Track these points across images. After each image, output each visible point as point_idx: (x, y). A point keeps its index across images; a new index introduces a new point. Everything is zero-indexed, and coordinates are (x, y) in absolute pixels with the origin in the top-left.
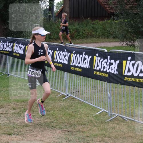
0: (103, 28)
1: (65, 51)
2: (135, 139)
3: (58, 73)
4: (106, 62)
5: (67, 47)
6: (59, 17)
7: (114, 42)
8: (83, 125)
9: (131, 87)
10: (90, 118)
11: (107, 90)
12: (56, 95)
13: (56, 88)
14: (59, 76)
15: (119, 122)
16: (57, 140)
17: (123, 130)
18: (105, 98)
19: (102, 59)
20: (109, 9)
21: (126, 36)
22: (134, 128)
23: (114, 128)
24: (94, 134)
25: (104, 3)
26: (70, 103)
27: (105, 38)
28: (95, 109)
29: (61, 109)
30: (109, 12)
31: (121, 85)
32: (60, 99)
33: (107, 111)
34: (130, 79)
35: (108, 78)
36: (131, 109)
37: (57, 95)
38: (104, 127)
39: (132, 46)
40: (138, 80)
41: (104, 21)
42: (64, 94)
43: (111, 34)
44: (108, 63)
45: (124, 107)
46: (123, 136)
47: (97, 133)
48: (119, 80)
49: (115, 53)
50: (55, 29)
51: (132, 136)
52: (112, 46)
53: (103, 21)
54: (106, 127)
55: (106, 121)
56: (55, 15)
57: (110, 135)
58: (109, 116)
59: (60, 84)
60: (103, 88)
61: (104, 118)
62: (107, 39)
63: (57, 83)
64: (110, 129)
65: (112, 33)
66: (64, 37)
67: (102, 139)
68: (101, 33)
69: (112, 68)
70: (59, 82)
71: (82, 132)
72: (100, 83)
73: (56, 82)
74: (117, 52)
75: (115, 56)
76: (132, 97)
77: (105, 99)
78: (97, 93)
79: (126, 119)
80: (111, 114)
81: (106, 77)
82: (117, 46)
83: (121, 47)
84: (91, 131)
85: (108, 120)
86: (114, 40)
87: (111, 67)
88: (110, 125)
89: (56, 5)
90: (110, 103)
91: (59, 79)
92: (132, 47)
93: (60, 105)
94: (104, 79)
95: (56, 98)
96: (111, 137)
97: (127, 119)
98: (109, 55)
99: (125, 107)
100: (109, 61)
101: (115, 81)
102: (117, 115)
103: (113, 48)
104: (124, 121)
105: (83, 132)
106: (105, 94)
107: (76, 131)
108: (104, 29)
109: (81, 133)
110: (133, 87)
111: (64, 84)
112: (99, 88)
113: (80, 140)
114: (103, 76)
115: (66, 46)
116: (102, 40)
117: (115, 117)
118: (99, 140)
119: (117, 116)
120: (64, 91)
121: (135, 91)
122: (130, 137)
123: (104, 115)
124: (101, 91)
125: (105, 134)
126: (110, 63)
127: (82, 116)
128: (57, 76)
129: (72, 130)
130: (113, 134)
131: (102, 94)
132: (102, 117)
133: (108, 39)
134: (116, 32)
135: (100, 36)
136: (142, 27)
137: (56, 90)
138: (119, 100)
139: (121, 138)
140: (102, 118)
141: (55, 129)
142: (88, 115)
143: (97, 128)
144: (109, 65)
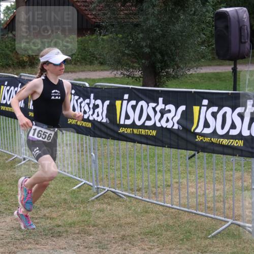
0: (83, 47)
1: (19, 87)
2: (137, 226)
3: (8, 123)
4: (87, 103)
5: (22, 79)
6: (8, 31)
7: (102, 70)
8: (51, 207)
9: (130, 144)
10: (63, 196)
11: (90, 149)
12: (4, 158)
13: (5, 148)
14: (9, 128)
15: (110, 200)
16: (7, 233)
17: (117, 214)
18: (87, 161)
19: (81, 99)
20: (92, 17)
21: (122, 60)
22: (134, 210)
23: (102, 211)
24: (69, 222)
25: (84, 8)
26: (28, 172)
27: (86, 64)
28: (71, 181)
29: (14, 183)
30: (92, 21)
31: (113, 141)
32: (12, 166)
33: (91, 184)
34: (129, 131)
35: (92, 129)
36: (130, 178)
37: (7, 159)
38: (85, 209)
39: (130, 76)
40: (143, 132)
41: (84, 37)
42: (19, 157)
43: (96, 58)
44: (91, 106)
45: (119, 176)
46: (117, 223)
47: (75, 219)
48: (111, 133)
49: (102, 88)
50: (3, 50)
51: (131, 223)
52: (98, 78)
53: (82, 36)
54: (89, 209)
55: (90, 200)
56: (2, 27)
57: (96, 222)
59: (11, 140)
60: (83, 146)
61: (86, 194)
62: (89, 66)
63: (7, 139)
64: (96, 213)
65: (98, 56)
66: (18, 64)
67: (83, 229)
68: (79, 56)
69: (98, 113)
70: (9, 137)
71: (49, 219)
72: (78, 137)
73: (4, 138)
74: (106, 87)
75: (102, 94)
76: (131, 160)
77: (88, 164)
78: (74, 154)
80: (98, 188)
81: (89, 128)
82: (107, 77)
84: (65, 217)
85: (93, 198)
86: (102, 68)
87: (96, 111)
88: (96, 205)
89: (4, 10)
90: (95, 171)
91: (9, 133)
92: (130, 78)
93: (12, 175)
94: (84, 130)
95: (4, 163)
96: (97, 226)
97: (124, 195)
98: (92, 92)
99: (121, 175)
100: (93, 101)
101: (103, 135)
102: (107, 188)
103: (100, 80)
104: (118, 199)
105: (51, 219)
106: (87, 156)
107: (40, 218)
108: (84, 50)
109: (47, 221)
110: (132, 144)
111: (18, 141)
113: (47, 232)
114: (83, 127)
115: (20, 78)
116: (81, 67)
117: (105, 193)
118: (77, 231)
119: (108, 190)
120: (19, 152)
121: (136, 149)
122: (129, 224)
123: (85, 190)
124: (80, 151)
125: (87, 221)
126: (94, 104)
127: (50, 193)
128: (6, 128)
129: (32, 216)
130: (101, 221)
131: (82, 155)
132: (83, 193)
133: (92, 66)
134: (103, 55)
135: (78, 61)
136: (146, 46)
137: (5, 151)
138: (110, 166)
139: (113, 225)
140: (82, 195)
141: (4, 215)
142: (59, 191)
143: (74, 212)
144: (93, 108)
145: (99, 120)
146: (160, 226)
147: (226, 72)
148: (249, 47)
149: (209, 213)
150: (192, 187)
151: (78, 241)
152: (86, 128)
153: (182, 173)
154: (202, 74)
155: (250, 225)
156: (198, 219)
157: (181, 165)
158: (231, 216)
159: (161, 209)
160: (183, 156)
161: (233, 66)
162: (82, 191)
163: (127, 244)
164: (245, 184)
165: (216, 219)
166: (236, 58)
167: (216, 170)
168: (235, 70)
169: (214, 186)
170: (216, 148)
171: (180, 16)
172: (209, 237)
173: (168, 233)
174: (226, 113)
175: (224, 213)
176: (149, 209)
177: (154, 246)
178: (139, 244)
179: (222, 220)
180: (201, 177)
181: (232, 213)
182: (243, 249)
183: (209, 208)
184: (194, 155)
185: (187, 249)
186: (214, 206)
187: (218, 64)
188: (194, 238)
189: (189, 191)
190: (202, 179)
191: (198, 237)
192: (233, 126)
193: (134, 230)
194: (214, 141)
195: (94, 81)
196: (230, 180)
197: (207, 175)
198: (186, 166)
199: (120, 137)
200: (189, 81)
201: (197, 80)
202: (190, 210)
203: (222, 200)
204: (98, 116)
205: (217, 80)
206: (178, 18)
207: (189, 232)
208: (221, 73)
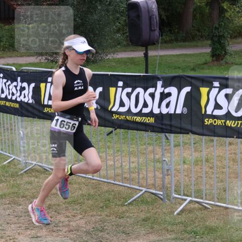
4: (15, 86)
11: (18, 128)
15: (37, 173)
19: (9, 82)
23: (30, 183)
27: (13, 50)
31: (39, 119)
33: (20, 159)
35: (20, 109)
38: (15, 182)
39: (54, 61)
41: (11, 26)
44: (18, 88)
45: (46, 152)
47: (6, 191)
48: (36, 112)
49: (28, 72)
52: (24, 62)
53: (9, 25)
54: (18, 182)
55: (19, 173)
57: (25, 194)
58: (24, 165)
60: (12, 125)
61: (16, 168)
64: (25, 185)
68: (7, 43)
69: (24, 94)
72: (7, 117)
74: (31, 71)
75: (28, 77)
77: (17, 141)
78: (4, 132)
79: (47, 169)
80: (26, 163)
81: (17, 108)
82: (33, 62)
83: (38, 63)
85: (22, 172)
87: (23, 93)
88: (25, 178)
90: (24, 147)
92: (54, 63)
94: (13, 111)
96: (25, 197)
97: (50, 169)
98: (19, 76)
100: (20, 84)
101: (29, 114)
102: (34, 163)
103: (27, 65)
104: (45, 172)
106: (15, 134)
112: (6, 126)
114: (12, 107)
116: (9, 53)
117: (32, 167)
118: (8, 202)
119: (35, 165)
122: (54, 194)
125: (17, 193)
126: (21, 87)
130: (30, 192)
131: (12, 133)
132: (13, 168)
135: (6, 47)
140: (12, 170)
143: (5, 184)
144: (20, 90)
145: (26, 101)
146: (83, 195)
147: (139, 57)
148: (158, 35)
149: (125, 183)
150: (110, 160)
151: (8, 211)
152: (14, 108)
153: (101, 148)
154: (118, 59)
155: (161, 193)
156: (116, 189)
157: (100, 141)
158: (145, 185)
159: (83, 180)
160: (102, 132)
161: (144, 52)
162: (12, 165)
163: (53, 213)
164: (157, 157)
165: (132, 188)
166: (147, 44)
167: (131, 145)
168: (146, 55)
169: (130, 159)
170: (131, 125)
171: (97, 7)
172: (126, 204)
173: (90, 201)
174: (139, 93)
175: (139, 182)
176: (73, 181)
177: (77, 213)
178: (64, 212)
179: (137, 189)
180: (118, 151)
181: (145, 182)
182: (155, 214)
183: (125, 178)
184: (112, 132)
185: (107, 216)
186: (130, 176)
187: (133, 49)
188: (112, 206)
189: (108, 164)
190: (120, 153)
191: (116, 205)
192: (145, 105)
193: (59, 200)
194: (128, 119)
195: (21, 65)
196: (144, 154)
197: (123, 149)
198: (105, 141)
199: (45, 117)
200: (107, 65)
201: (114, 64)
202: (109, 181)
203: (137, 171)
204: (25, 97)
205: (132, 64)
206: (95, 8)
207: (108, 200)
208: (135, 58)
